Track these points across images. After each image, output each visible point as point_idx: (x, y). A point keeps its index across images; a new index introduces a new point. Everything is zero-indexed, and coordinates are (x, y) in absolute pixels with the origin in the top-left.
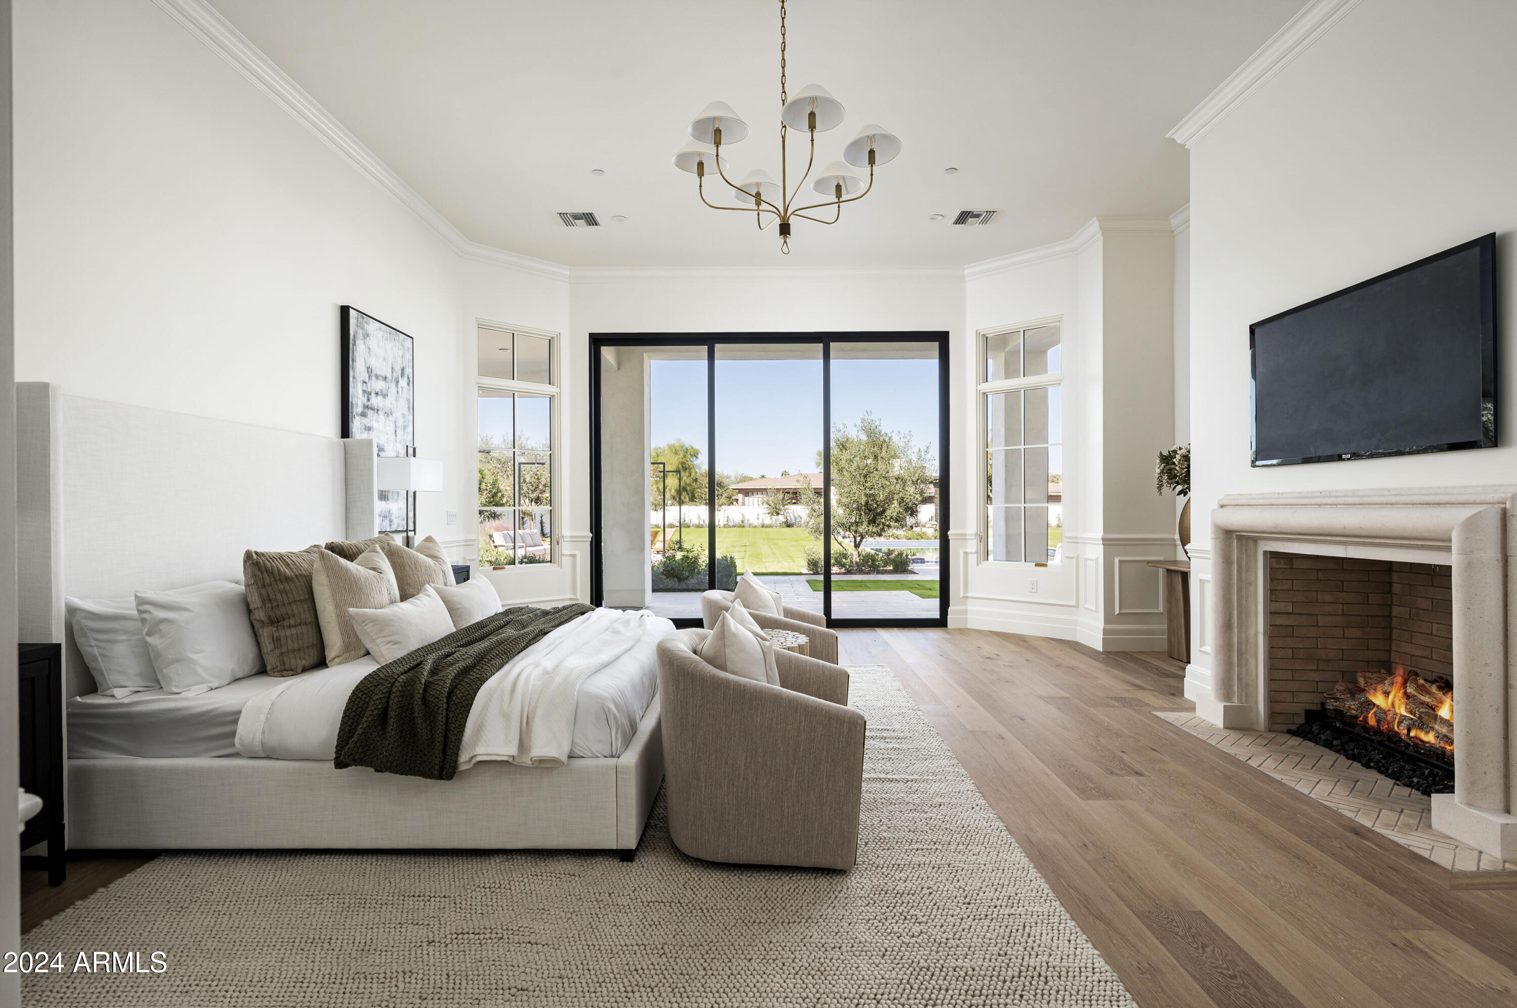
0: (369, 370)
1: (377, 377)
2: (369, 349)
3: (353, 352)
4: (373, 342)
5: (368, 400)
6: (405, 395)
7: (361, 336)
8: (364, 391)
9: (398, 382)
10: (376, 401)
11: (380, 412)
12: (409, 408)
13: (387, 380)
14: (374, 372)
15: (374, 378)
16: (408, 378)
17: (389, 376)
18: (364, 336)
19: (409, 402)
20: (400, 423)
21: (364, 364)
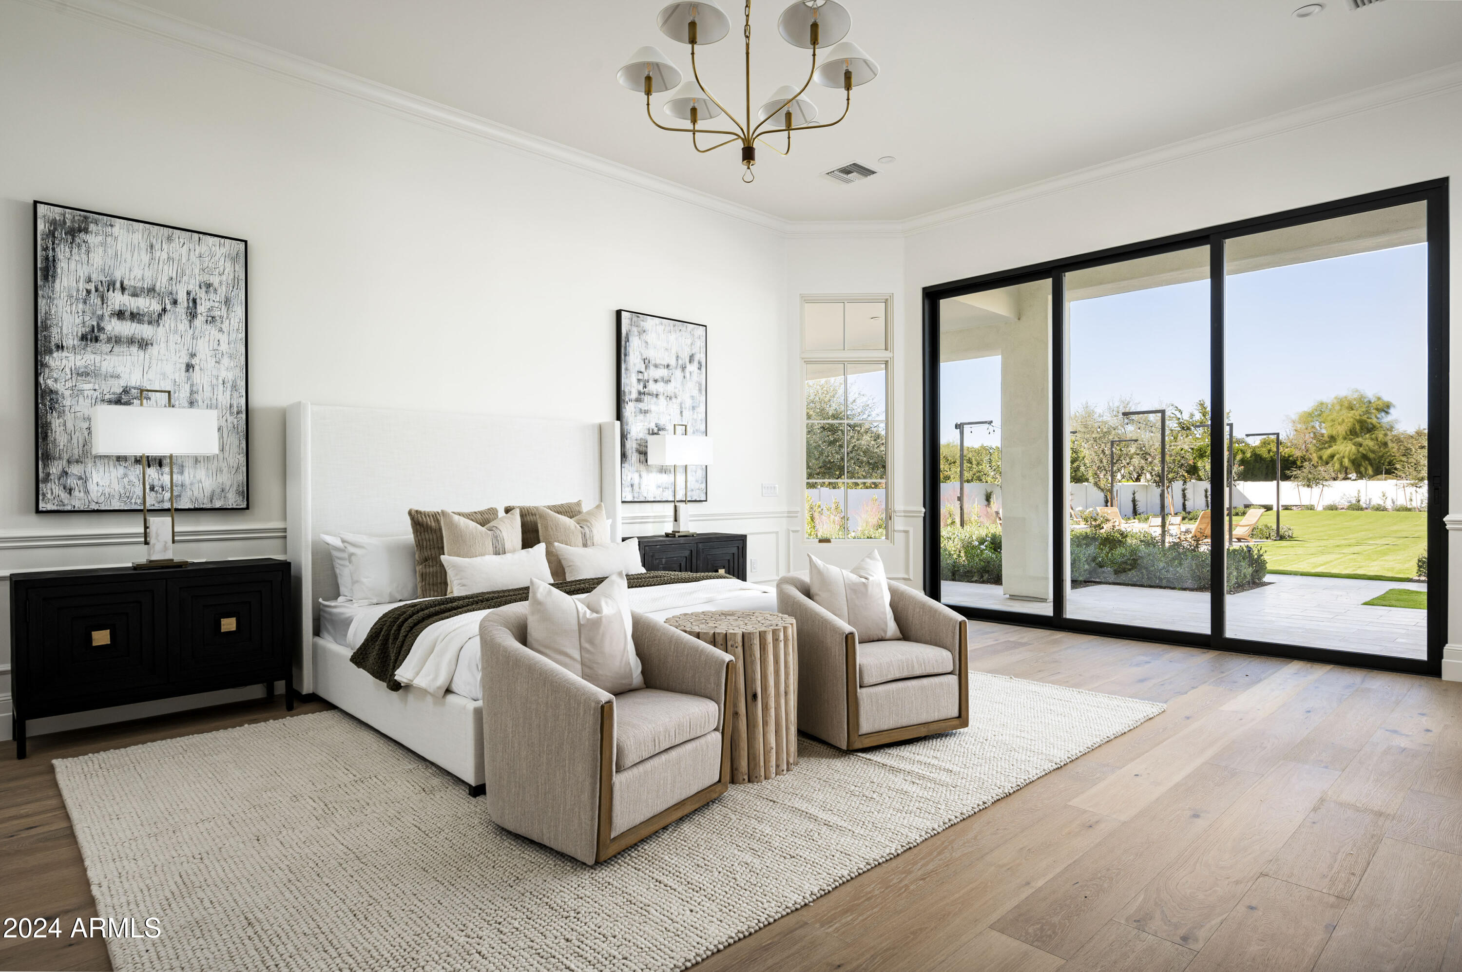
0: (646, 362)
1: (656, 366)
2: (647, 342)
3: (625, 348)
4: (650, 337)
5: (645, 387)
6: (695, 377)
7: (636, 333)
8: (639, 380)
9: (685, 367)
10: (652, 387)
11: (660, 397)
12: (700, 390)
13: (671, 367)
14: (653, 362)
15: (652, 368)
16: (700, 363)
17: (673, 362)
18: (639, 332)
19: (700, 384)
20: (688, 403)
21: (639, 357)
